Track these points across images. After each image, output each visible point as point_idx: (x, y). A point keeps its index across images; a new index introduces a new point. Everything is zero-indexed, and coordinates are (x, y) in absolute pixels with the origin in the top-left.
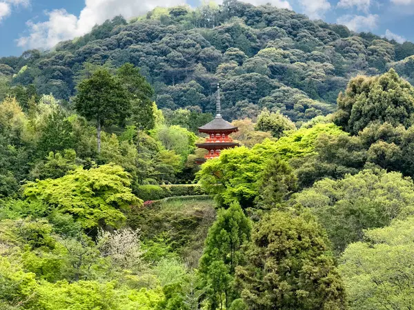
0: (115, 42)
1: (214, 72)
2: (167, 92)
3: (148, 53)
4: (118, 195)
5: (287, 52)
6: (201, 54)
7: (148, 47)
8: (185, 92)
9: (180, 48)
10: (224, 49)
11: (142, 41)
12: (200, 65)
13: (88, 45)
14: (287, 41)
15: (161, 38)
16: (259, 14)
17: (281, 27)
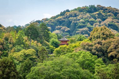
0: (66, 17)
1: (93, 25)
2: (79, 31)
3: (74, 20)
4: (32, 57)
5: (113, 20)
6: (89, 20)
7: (75, 18)
8: (84, 31)
9: (83, 19)
10: (96, 19)
11: (73, 16)
12: (89, 23)
13: (58, 17)
14: (114, 17)
15: (78, 16)
16: (107, 9)
17: (112, 13)
